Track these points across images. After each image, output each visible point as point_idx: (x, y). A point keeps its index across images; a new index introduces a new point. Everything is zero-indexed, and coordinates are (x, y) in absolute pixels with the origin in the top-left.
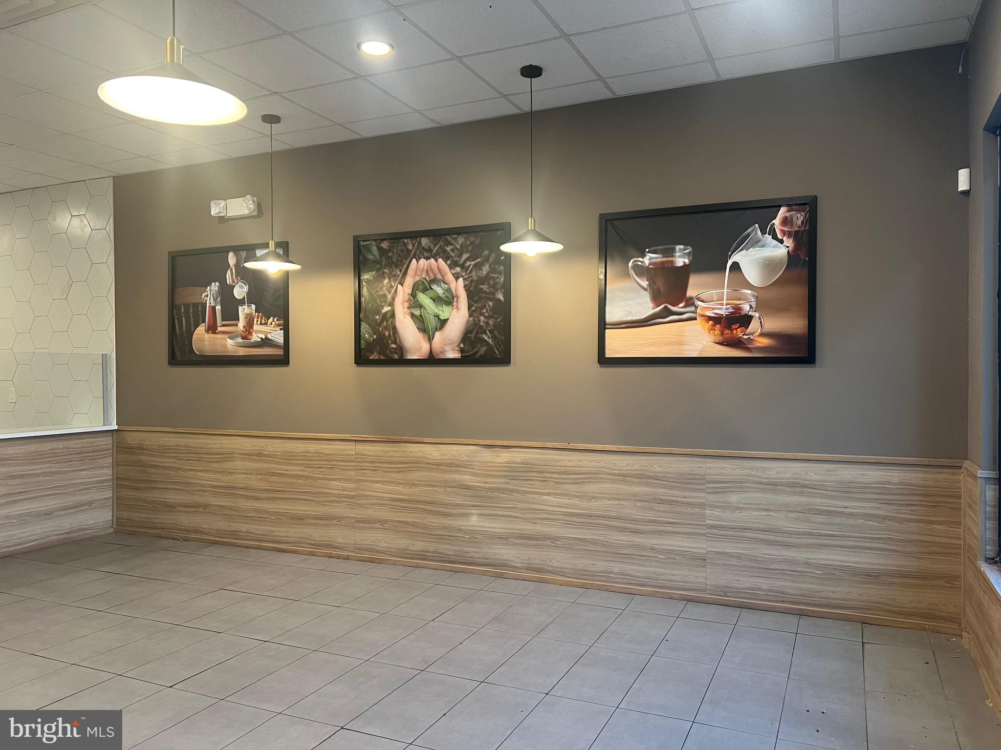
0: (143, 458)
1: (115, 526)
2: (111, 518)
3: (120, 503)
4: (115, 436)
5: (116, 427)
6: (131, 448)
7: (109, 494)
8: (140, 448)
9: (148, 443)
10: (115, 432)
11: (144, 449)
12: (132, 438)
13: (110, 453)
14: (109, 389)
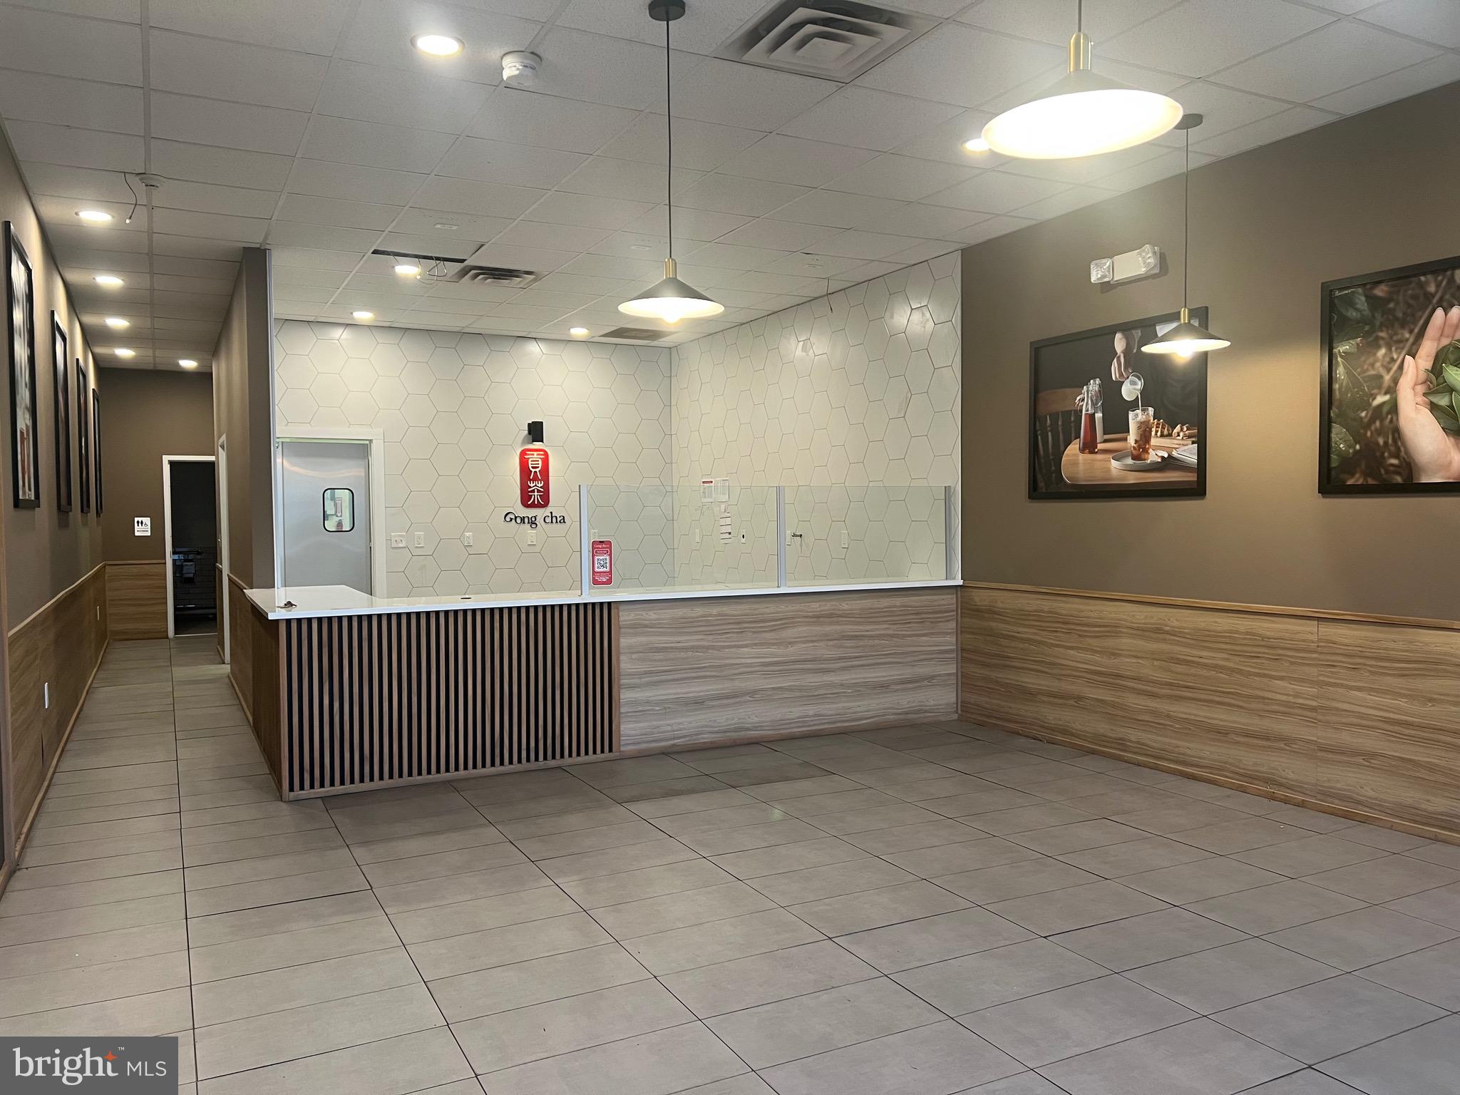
0: (993, 624)
1: (959, 712)
2: (954, 700)
3: (965, 682)
4: (959, 592)
5: (960, 582)
6: (978, 610)
7: (952, 669)
8: (992, 612)
9: (1001, 605)
10: (959, 588)
11: (995, 613)
12: (981, 598)
13: (954, 615)
14: (953, 532)
